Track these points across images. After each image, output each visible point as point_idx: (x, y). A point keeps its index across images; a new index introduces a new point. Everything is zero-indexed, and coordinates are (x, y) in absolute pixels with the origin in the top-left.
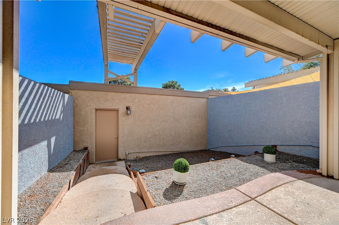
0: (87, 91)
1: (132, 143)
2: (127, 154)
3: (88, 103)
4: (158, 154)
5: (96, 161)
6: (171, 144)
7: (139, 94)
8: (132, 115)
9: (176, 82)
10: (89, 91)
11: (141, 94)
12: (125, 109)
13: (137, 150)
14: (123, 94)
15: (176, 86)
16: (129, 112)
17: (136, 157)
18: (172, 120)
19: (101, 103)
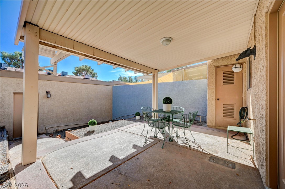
0: (4, 78)
1: (51, 119)
2: (47, 128)
3: (6, 88)
4: (75, 127)
5: (13, 137)
6: (85, 119)
7: (58, 82)
8: (52, 97)
9: (90, 67)
10: (7, 78)
11: (60, 82)
12: (45, 93)
13: (56, 125)
14: (43, 81)
15: (89, 70)
16: (49, 95)
17: (55, 130)
18: (86, 101)
19: (20, 88)
